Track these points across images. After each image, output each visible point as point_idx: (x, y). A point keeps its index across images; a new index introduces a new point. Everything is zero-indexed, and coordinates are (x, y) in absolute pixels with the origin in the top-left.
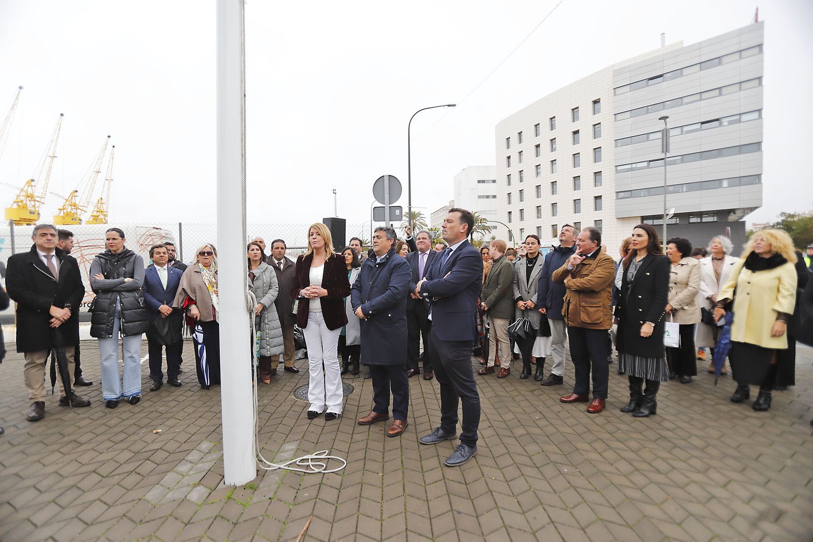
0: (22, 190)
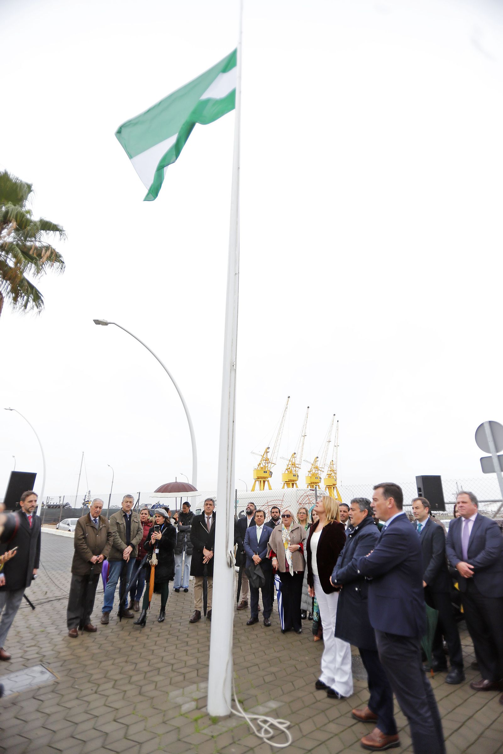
0: (290, 461)
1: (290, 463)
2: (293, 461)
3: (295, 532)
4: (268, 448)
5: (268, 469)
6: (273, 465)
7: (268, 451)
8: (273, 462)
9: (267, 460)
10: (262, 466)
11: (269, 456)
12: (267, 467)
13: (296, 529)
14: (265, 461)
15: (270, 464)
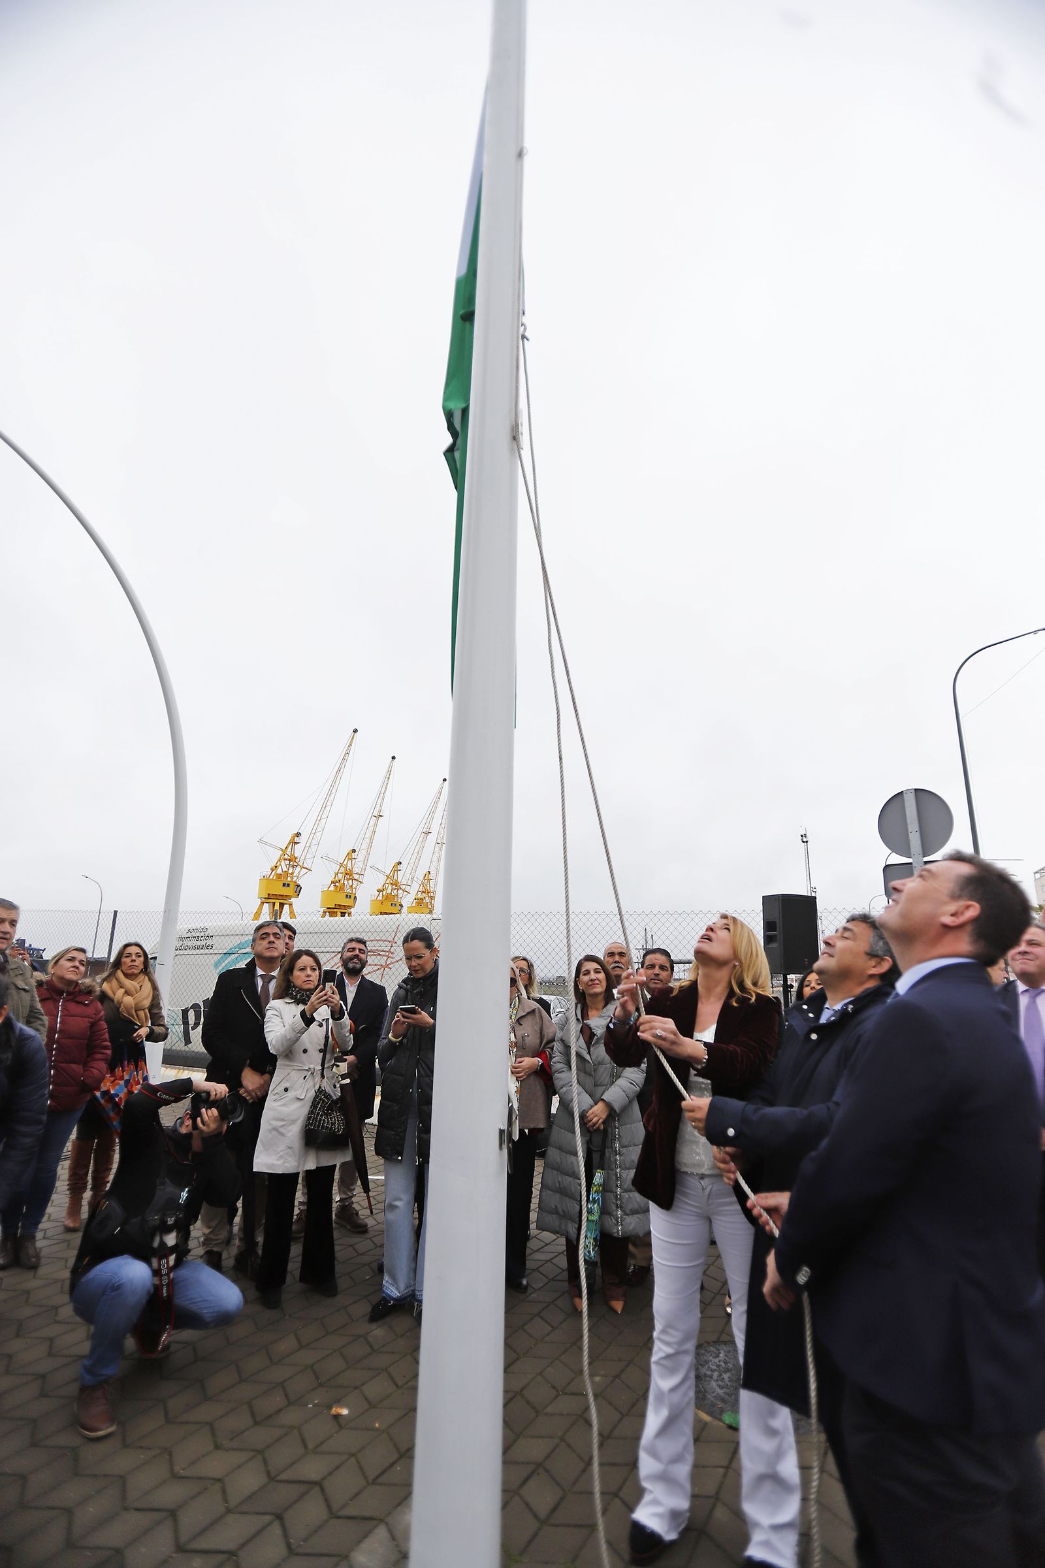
1: (342, 870)
2: (349, 866)
3: (527, 1023)
4: (298, 835)
5: (292, 878)
6: (304, 871)
7: (297, 839)
8: (305, 865)
9: (292, 859)
10: (279, 871)
11: (298, 851)
12: (292, 874)
13: (528, 1013)
14: (287, 862)
15: (298, 869)
